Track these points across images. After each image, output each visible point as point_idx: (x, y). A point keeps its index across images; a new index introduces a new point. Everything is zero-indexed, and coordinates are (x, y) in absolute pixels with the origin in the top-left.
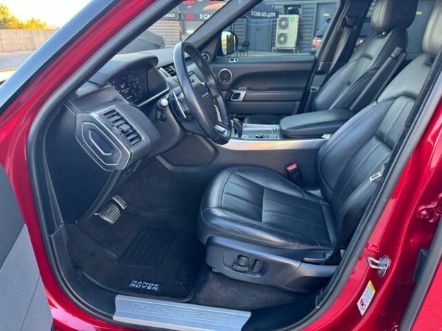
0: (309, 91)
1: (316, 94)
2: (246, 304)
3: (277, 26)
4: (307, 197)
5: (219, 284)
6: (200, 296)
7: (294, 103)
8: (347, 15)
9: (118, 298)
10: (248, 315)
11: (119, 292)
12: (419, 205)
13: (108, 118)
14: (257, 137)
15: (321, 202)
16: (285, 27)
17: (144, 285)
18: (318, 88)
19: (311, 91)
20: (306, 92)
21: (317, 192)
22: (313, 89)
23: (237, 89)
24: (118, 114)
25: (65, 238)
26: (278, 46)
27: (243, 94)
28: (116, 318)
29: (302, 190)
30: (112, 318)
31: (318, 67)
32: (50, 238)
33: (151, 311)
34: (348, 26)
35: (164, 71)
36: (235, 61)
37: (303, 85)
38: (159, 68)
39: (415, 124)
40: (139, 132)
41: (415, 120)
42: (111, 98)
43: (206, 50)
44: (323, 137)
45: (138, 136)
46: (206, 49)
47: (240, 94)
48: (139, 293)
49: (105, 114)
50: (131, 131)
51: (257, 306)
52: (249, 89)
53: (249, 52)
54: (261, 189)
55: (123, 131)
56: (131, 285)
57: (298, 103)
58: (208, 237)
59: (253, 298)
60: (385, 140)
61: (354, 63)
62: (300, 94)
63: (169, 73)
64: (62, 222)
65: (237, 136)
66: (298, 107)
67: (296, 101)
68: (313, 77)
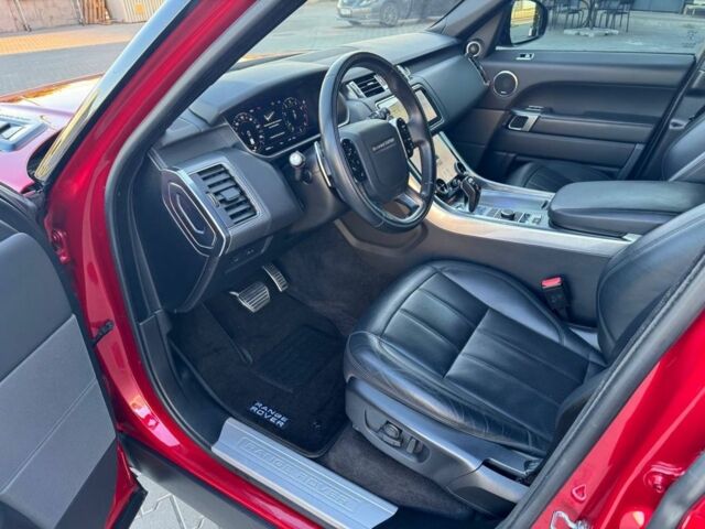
0: (667, 125)
1: (679, 134)
2: (393, 494)
4: (566, 343)
5: (358, 452)
6: (333, 457)
7: (632, 146)
9: (230, 423)
10: (391, 511)
11: (234, 413)
12: (654, 461)
13: (204, 179)
14: (503, 216)
15: (592, 358)
17: (269, 414)
18: (684, 123)
19: (671, 127)
20: (660, 127)
21: (592, 339)
22: (675, 125)
23: (523, 109)
24: (226, 171)
25: (165, 328)
27: (532, 118)
28: (216, 450)
29: (560, 329)
30: (210, 448)
31: (693, 81)
32: (138, 327)
33: (262, 456)
35: (356, 87)
36: (527, 58)
37: (659, 114)
38: (348, 83)
39: (677, 299)
40: (253, 202)
41: (679, 290)
42: (230, 143)
43: (476, 35)
44: (625, 237)
45: (251, 209)
46: (478, 35)
47: (527, 118)
48: (257, 422)
49: (200, 173)
50: (241, 200)
51: (410, 503)
53: (632, 13)
54: (480, 310)
55: (223, 201)
56: (253, 408)
57: (640, 147)
58: (350, 376)
59: (406, 490)
62: (645, 130)
63: (363, 90)
64: (160, 306)
65: (467, 209)
66: (639, 153)
67: (635, 143)
68: (682, 97)
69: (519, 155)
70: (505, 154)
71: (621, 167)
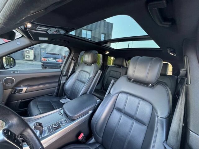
1: (64, 84)
3: (25, 52)
7: (55, 88)
8: (73, 56)
16: (28, 53)
18: (64, 82)
19: (62, 83)
20: (59, 83)
22: (62, 82)
23: (20, 87)
26: (26, 58)
27: (25, 89)
31: (63, 74)
34: (74, 60)
37: (58, 80)
52: (29, 86)
57: (57, 88)
60: (123, 112)
61: (78, 73)
62: (57, 84)
66: (57, 89)
67: (55, 87)
68: (62, 77)
69: (22, 100)
70: (17, 101)
71: (54, 93)
